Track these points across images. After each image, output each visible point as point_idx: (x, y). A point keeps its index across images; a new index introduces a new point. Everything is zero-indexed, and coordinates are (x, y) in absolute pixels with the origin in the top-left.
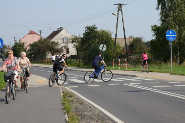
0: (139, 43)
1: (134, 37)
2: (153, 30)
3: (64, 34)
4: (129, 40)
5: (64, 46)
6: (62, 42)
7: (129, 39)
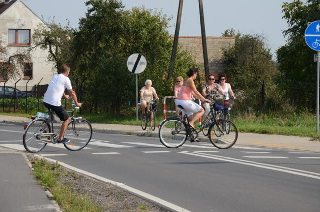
0: (251, 54)
1: (239, 35)
2: (287, 16)
3: (18, 16)
4: (223, 43)
5: (17, 55)
6: (12, 41)
7: (224, 40)
